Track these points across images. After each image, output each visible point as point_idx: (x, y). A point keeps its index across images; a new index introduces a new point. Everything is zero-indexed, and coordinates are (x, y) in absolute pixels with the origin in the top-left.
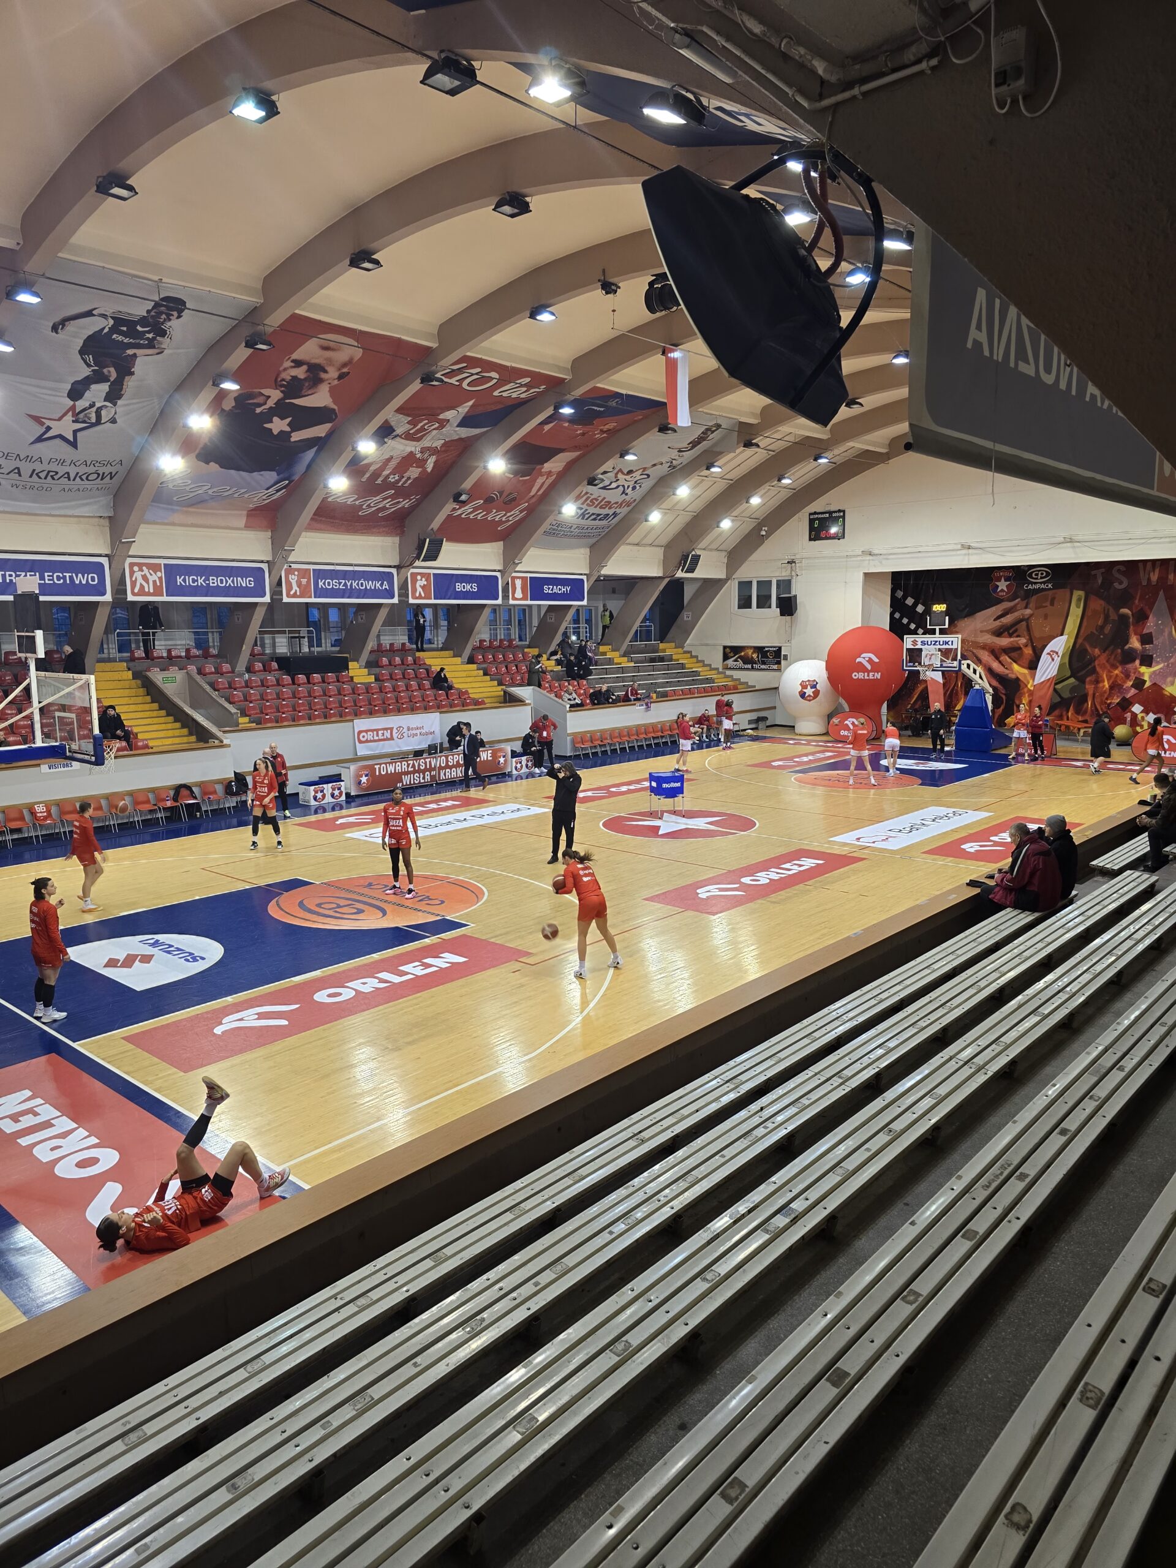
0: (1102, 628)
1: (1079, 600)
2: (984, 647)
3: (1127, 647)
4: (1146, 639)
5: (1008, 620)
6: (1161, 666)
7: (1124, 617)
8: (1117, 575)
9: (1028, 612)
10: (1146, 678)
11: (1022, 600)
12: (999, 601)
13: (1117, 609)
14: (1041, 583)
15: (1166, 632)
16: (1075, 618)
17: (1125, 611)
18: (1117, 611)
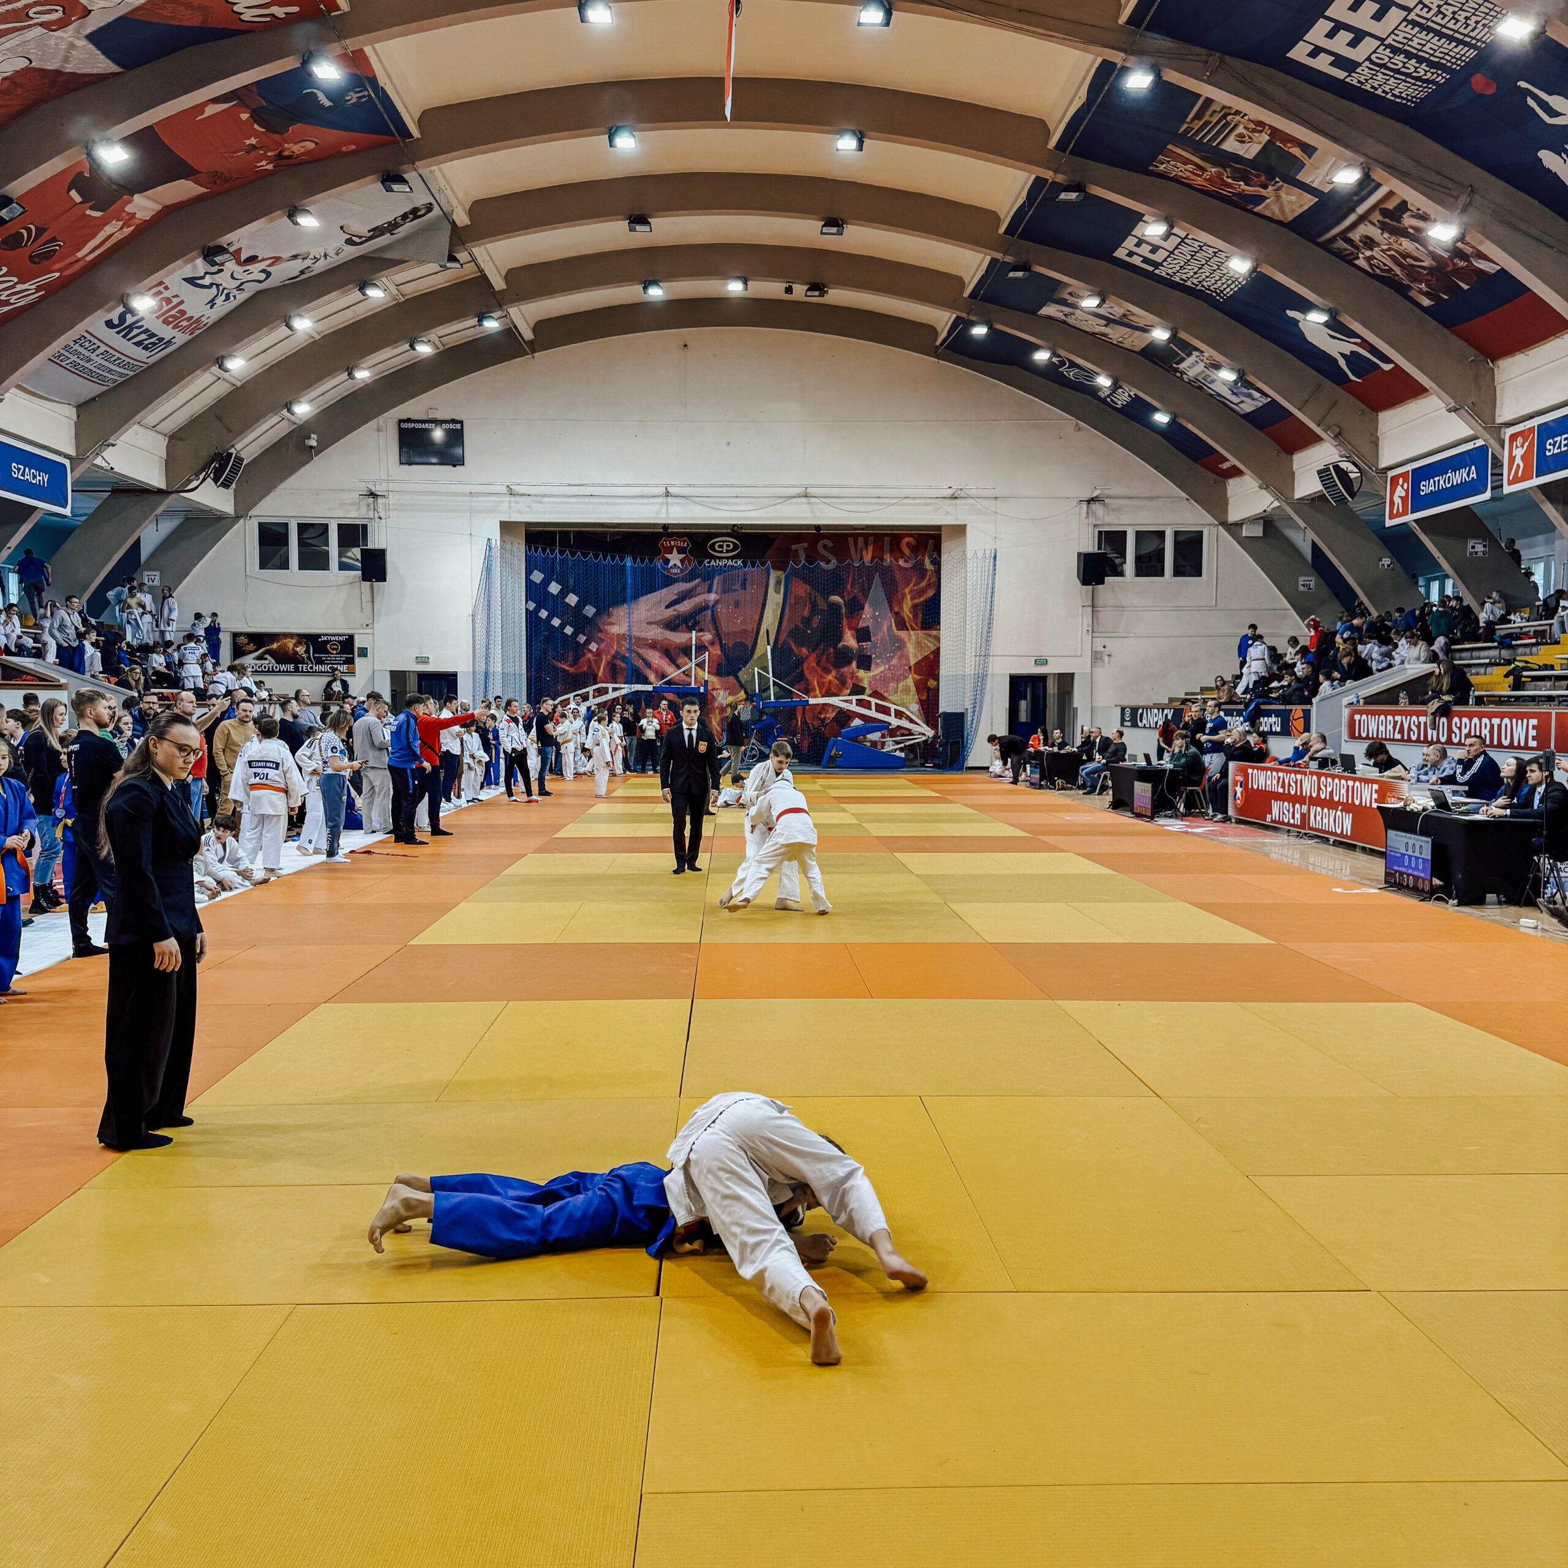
0: (807, 621)
1: (778, 583)
3: (840, 645)
4: (863, 635)
5: (686, 607)
6: (882, 669)
7: (834, 607)
8: (824, 553)
9: (713, 597)
10: (865, 684)
11: (704, 580)
12: (668, 582)
13: (826, 595)
14: (727, 558)
15: (885, 628)
16: (775, 607)
17: (836, 598)
18: (826, 599)
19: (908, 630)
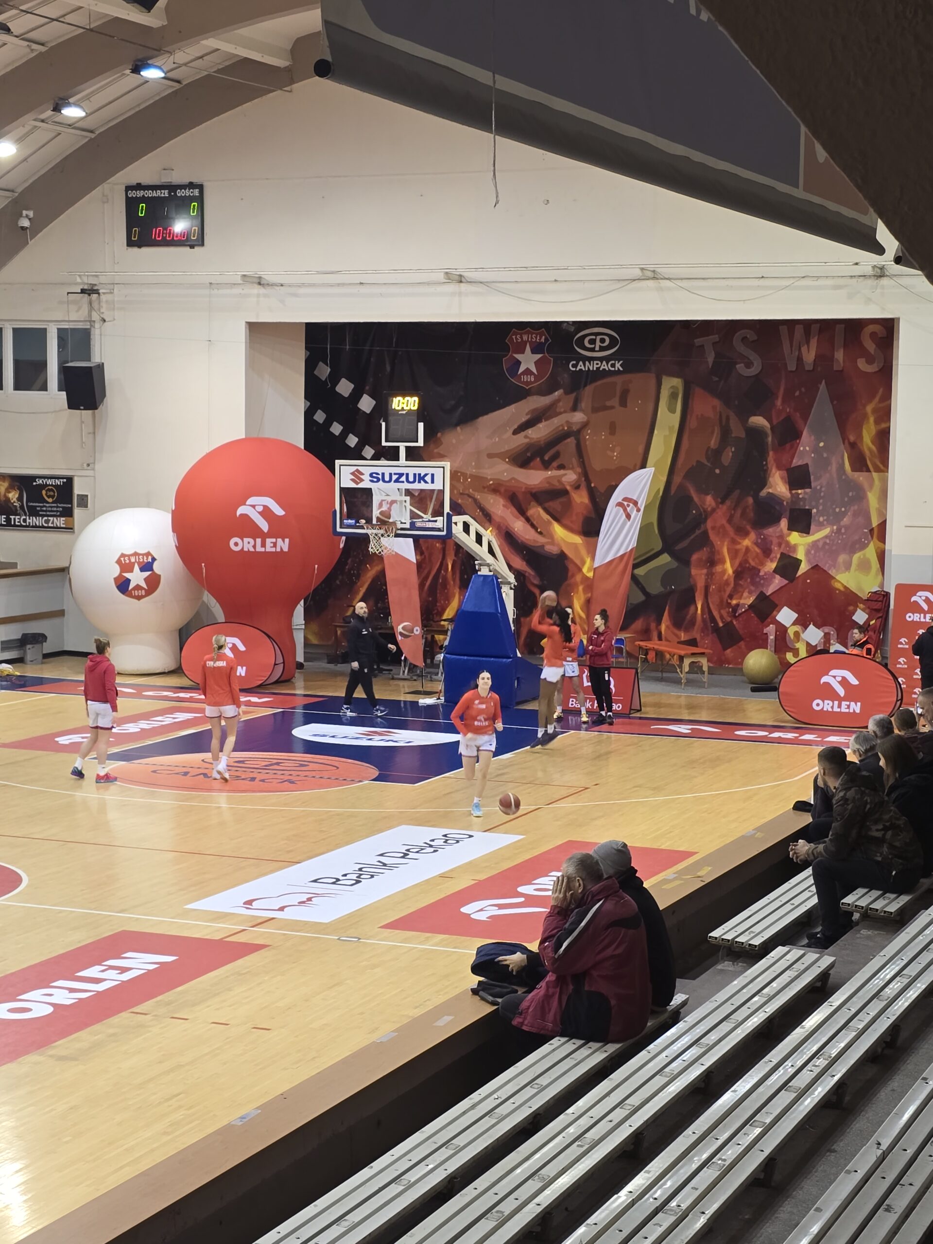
0: (717, 454)
1: (673, 396)
2: (496, 489)
3: (763, 493)
4: (799, 478)
5: (540, 432)
6: (826, 531)
7: (755, 434)
8: (741, 348)
9: (578, 417)
10: (800, 555)
11: (567, 393)
12: (521, 394)
13: (743, 417)
14: (601, 359)
15: (834, 467)
16: (667, 433)
17: (758, 421)
18: (744, 419)
19: (868, 470)
